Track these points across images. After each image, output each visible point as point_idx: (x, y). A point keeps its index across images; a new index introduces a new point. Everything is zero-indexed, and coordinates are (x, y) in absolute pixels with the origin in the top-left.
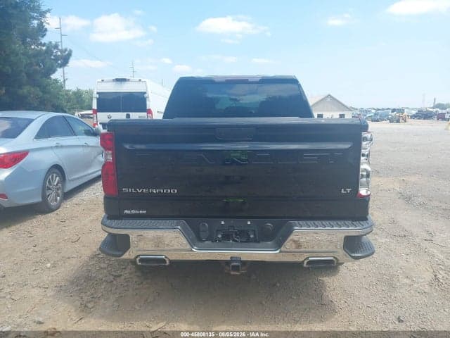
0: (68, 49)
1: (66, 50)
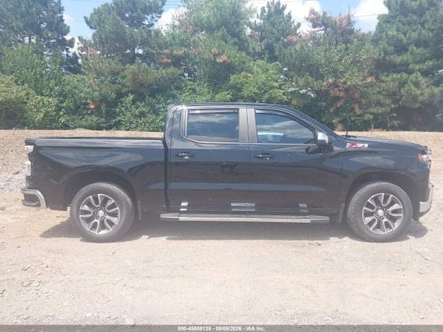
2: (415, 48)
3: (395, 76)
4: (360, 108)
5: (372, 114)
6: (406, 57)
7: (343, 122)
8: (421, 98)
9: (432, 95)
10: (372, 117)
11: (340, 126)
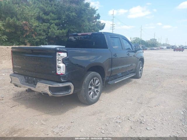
0: (104, 23)
1: (103, 23)
2: (52, 14)
3: (45, 24)
4: (35, 36)
5: (39, 39)
6: (48, 17)
7: (29, 42)
8: (56, 34)
9: (60, 33)
10: (39, 40)
11: (28, 44)
